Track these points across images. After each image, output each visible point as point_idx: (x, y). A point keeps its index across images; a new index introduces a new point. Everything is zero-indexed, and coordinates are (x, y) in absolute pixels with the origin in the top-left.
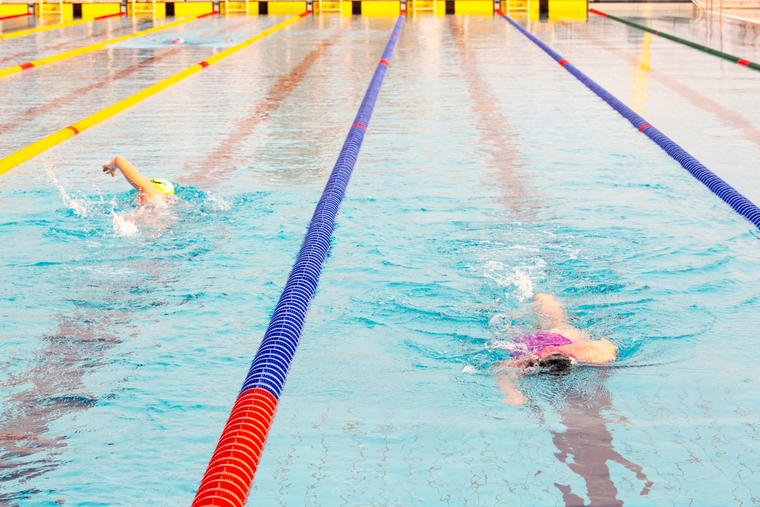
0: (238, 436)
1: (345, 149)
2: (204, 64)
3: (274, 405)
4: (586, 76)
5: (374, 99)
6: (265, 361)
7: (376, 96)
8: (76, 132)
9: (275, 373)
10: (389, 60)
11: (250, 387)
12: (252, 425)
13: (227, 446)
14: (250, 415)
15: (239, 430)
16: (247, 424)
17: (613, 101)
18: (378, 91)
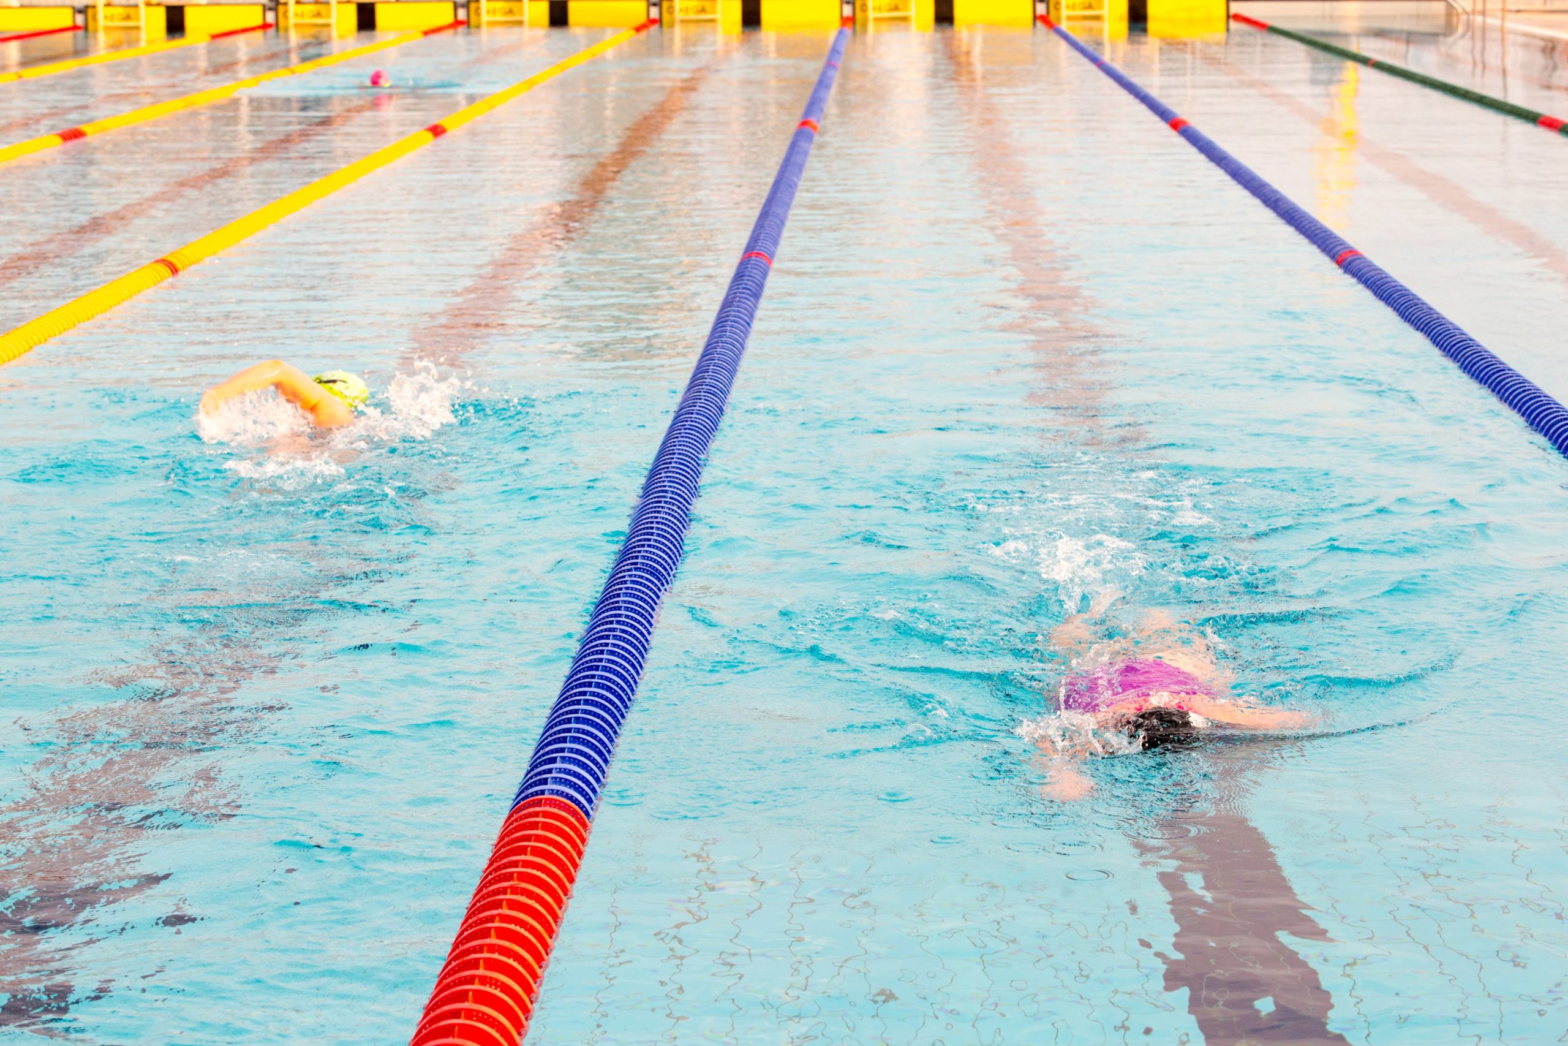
0: (509, 896)
1: (727, 303)
2: (437, 131)
3: (582, 831)
4: (1225, 152)
6: (564, 740)
7: (792, 196)
8: (174, 270)
9: (584, 763)
10: (818, 121)
11: (532, 795)
12: (539, 874)
13: (486, 917)
14: (536, 852)
15: (512, 883)
16: (530, 870)
18: (796, 185)
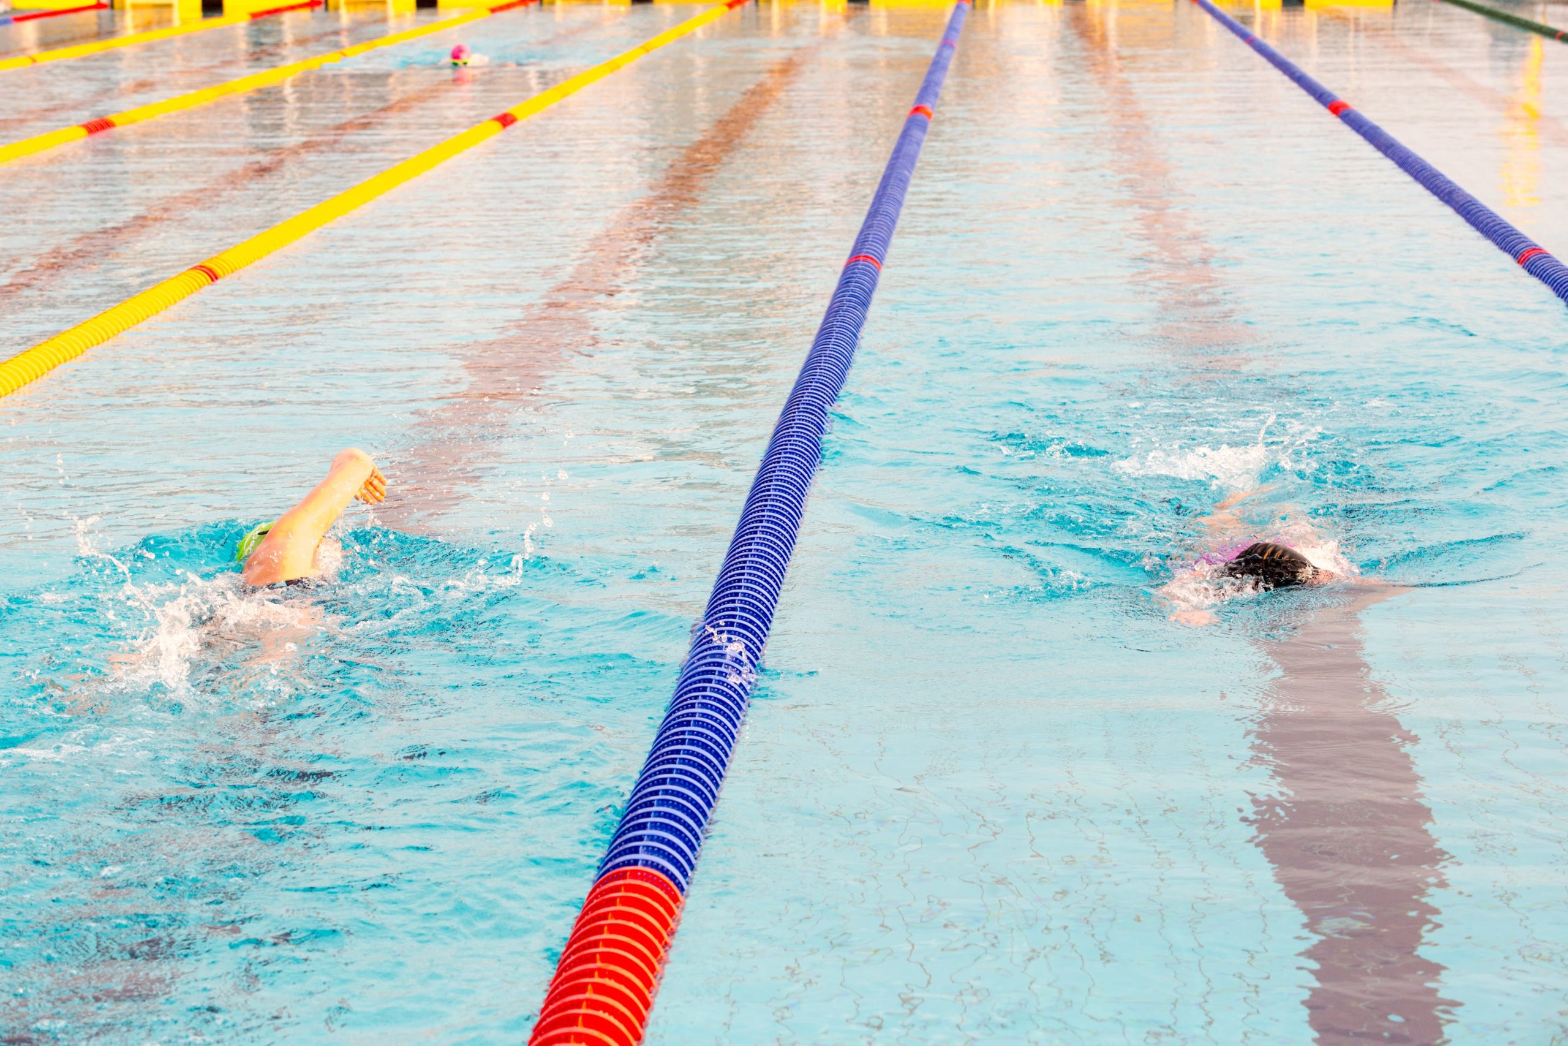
2: (506, 120)
3: (673, 905)
5: (898, 197)
7: (903, 191)
8: (214, 277)
9: (677, 830)
10: (933, 106)
11: (619, 865)
17: (1454, 196)
18: (908, 179)
